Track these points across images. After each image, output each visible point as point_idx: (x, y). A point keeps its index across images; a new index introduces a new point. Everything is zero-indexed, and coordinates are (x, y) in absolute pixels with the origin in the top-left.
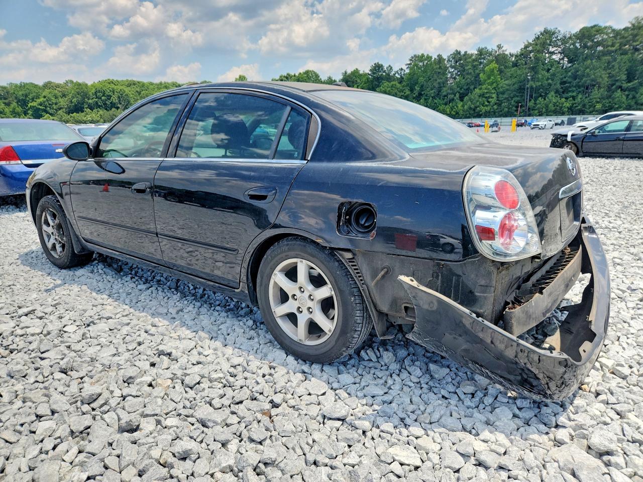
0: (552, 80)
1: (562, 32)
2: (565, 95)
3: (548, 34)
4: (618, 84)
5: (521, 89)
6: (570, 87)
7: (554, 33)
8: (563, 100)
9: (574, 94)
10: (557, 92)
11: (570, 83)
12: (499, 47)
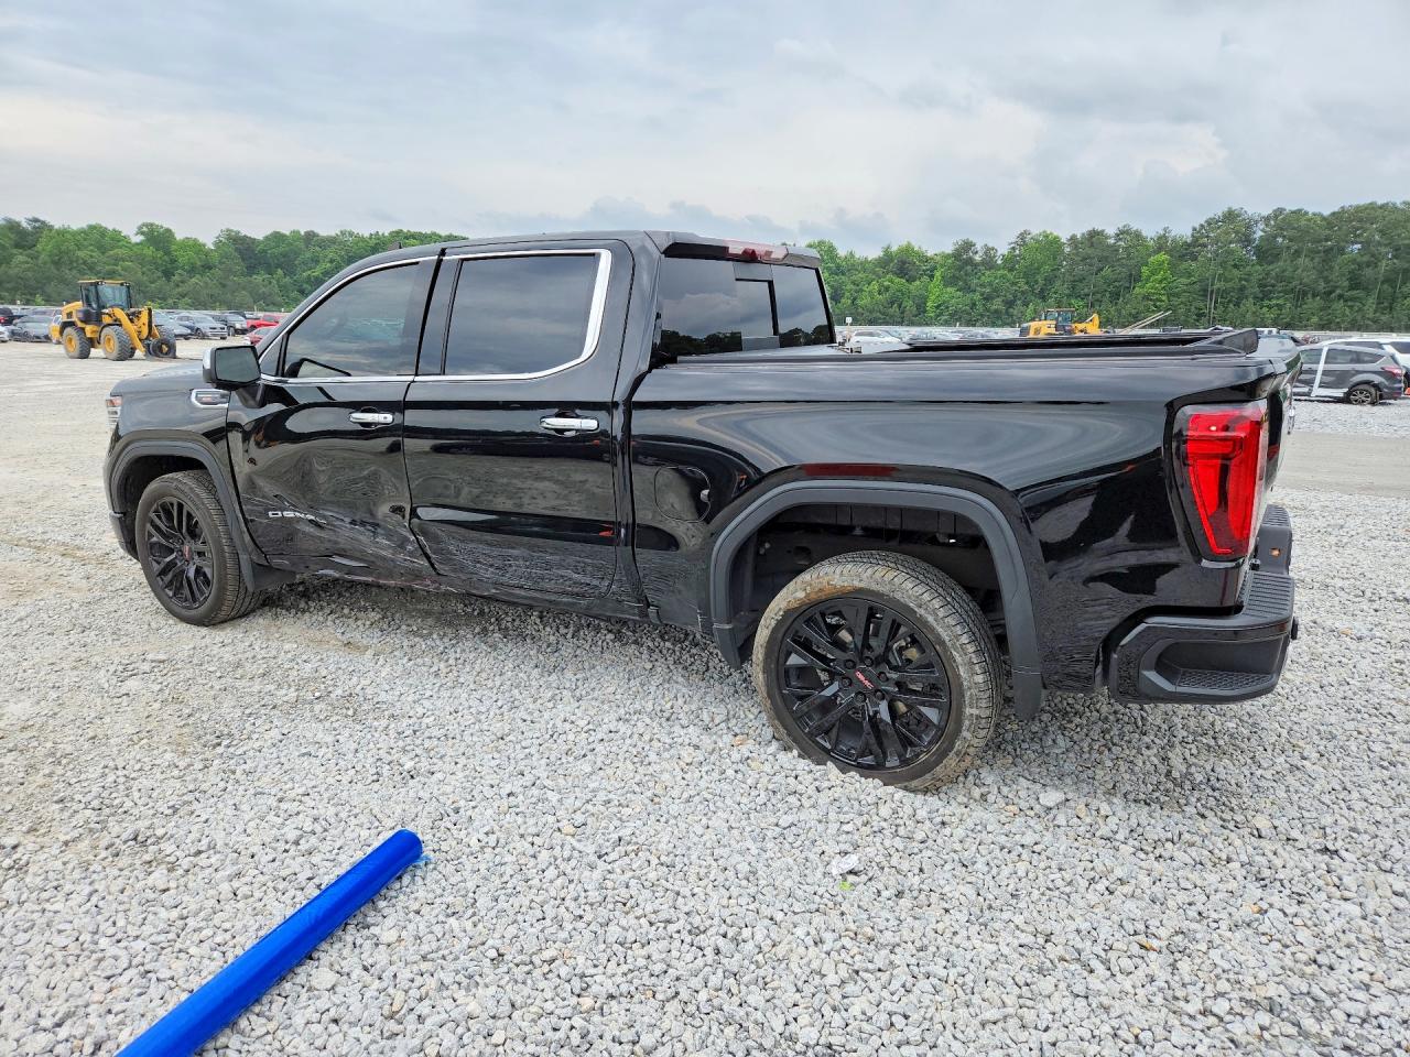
0: (1245, 280)
1: (1250, 213)
2: (1266, 302)
3: (1230, 216)
4: (1338, 291)
5: (1204, 292)
6: (1271, 292)
7: (1238, 216)
8: (1265, 310)
9: (1280, 302)
10: (1255, 298)
11: (1273, 286)
12: (1165, 229)
